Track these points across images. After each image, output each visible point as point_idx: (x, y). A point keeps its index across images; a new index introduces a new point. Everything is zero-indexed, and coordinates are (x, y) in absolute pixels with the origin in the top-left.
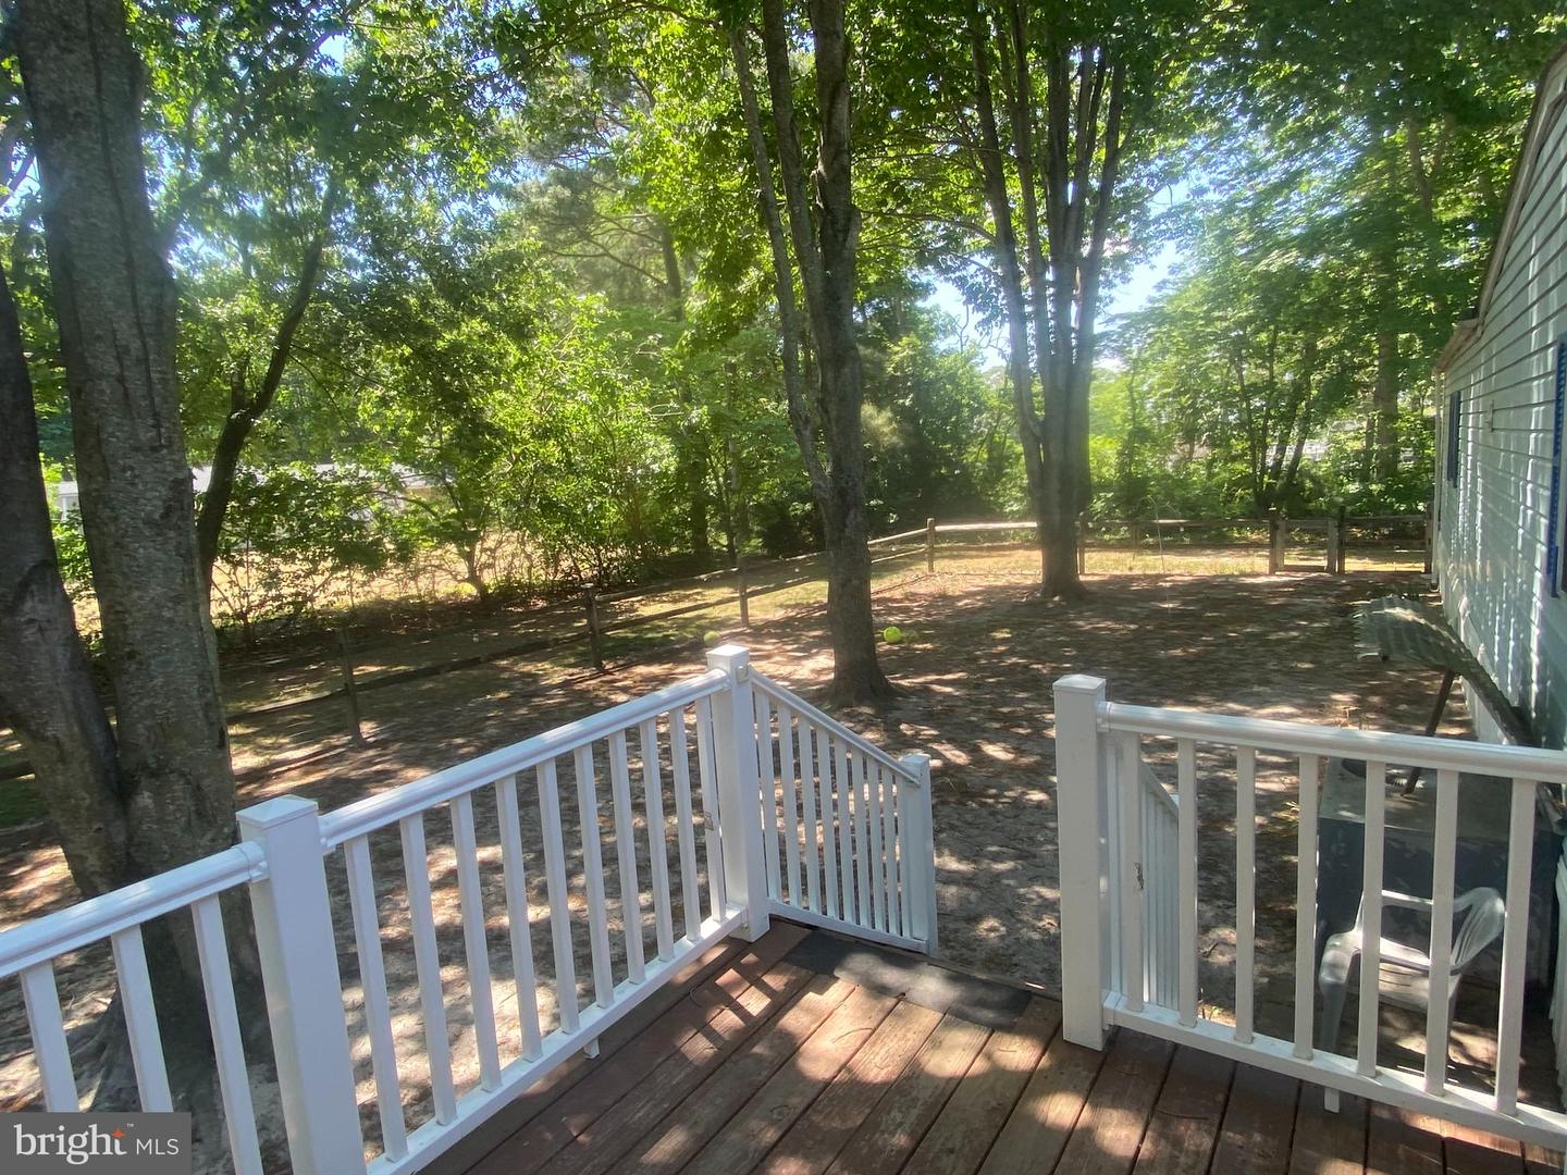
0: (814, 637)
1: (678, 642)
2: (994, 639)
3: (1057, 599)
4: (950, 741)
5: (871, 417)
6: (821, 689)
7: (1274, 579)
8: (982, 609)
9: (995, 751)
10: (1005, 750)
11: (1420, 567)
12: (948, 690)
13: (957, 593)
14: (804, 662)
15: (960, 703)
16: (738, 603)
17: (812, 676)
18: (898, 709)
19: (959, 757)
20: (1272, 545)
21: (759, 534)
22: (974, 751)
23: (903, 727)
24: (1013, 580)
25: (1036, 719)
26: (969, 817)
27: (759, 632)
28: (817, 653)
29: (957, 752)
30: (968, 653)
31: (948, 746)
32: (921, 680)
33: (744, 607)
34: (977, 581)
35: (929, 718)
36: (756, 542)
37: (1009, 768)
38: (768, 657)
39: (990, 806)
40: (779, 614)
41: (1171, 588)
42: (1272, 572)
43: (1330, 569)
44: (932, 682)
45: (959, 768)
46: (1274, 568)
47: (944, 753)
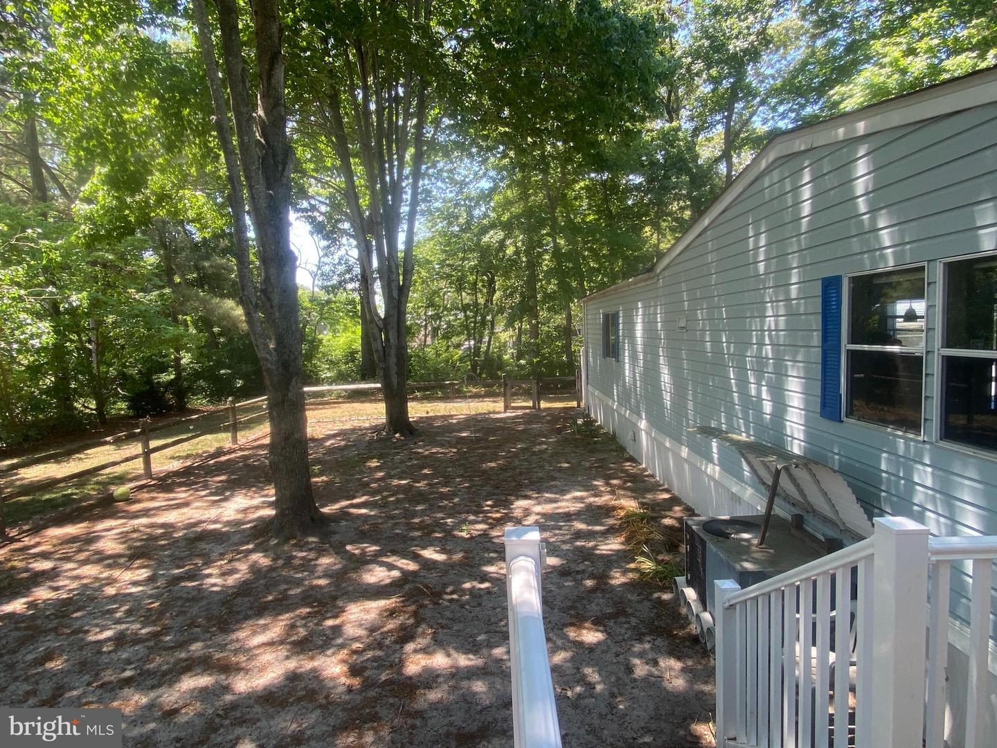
0: (221, 482)
1: (80, 500)
2: (370, 468)
3: (397, 435)
4: (394, 552)
5: (232, 308)
6: (255, 527)
7: (508, 414)
8: (346, 447)
9: (430, 554)
10: (437, 552)
11: (574, 404)
12: (363, 511)
13: (321, 437)
14: (225, 504)
15: (380, 521)
16: (141, 459)
17: (240, 516)
18: (335, 533)
19: (408, 564)
20: (505, 395)
21: (124, 398)
22: (416, 557)
23: (349, 547)
24: (356, 424)
25: (442, 524)
26: (448, 614)
27: (166, 483)
28: (232, 495)
29: (404, 561)
30: (360, 480)
31: (394, 558)
32: (337, 506)
33: (147, 463)
34: (330, 426)
35: (362, 537)
36: (123, 405)
37: (448, 567)
38: (186, 504)
39: (457, 600)
40: (176, 465)
41: (458, 423)
42: (505, 412)
43: (534, 407)
44: (347, 507)
45: (414, 573)
46: (506, 408)
47: (395, 563)
